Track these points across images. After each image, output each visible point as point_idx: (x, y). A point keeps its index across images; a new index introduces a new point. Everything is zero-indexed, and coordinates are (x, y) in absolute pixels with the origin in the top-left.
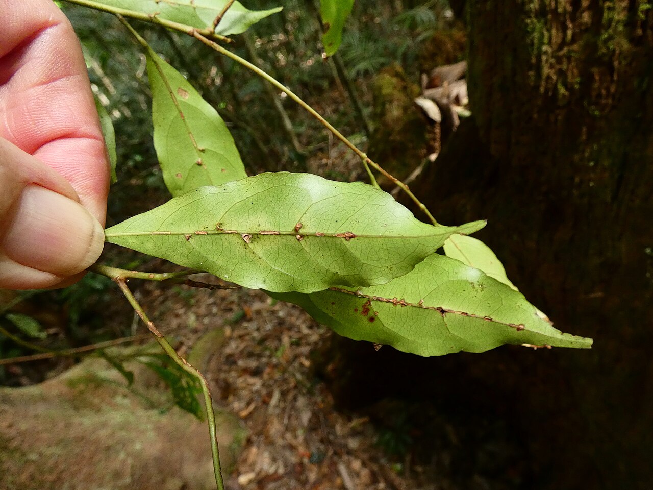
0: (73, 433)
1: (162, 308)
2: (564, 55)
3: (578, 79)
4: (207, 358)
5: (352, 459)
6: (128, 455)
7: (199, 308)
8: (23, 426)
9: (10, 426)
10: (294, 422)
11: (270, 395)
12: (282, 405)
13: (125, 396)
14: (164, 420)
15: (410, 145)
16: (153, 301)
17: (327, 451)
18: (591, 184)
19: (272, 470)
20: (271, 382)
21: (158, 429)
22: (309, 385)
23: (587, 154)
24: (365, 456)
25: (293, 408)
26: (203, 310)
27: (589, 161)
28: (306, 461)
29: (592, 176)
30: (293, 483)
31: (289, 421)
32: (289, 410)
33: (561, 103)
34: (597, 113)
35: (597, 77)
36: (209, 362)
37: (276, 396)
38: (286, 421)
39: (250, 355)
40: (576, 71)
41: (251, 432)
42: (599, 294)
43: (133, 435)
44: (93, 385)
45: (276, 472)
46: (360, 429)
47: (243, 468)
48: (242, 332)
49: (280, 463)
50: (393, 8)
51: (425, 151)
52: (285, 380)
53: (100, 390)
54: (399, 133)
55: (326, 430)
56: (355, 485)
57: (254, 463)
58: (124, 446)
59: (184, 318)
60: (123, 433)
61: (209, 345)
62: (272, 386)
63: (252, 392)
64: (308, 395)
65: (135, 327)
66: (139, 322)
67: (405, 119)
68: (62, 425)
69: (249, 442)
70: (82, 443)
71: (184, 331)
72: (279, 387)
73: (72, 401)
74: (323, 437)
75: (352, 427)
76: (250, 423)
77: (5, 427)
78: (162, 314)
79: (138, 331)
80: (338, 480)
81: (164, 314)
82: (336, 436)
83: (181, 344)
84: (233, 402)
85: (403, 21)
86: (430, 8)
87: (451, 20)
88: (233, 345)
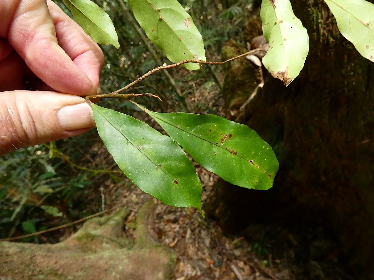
0: (87, 264)
1: (116, 194)
2: (330, 22)
3: (339, 33)
4: (146, 217)
5: (238, 261)
6: (117, 273)
7: (137, 190)
8: (63, 262)
9: (56, 263)
10: (202, 245)
11: (185, 233)
12: (193, 237)
13: (107, 243)
14: (131, 252)
15: (247, 81)
16: (111, 191)
17: (223, 258)
18: (354, 84)
19: (194, 274)
20: (185, 225)
21: (129, 257)
22: (206, 224)
23: (349, 69)
24: (245, 259)
25: (200, 238)
26: (139, 191)
27: (351, 72)
28: (212, 266)
29: (354, 79)
32: (197, 239)
33: (331, 46)
34: (351, 48)
36: (148, 218)
37: (189, 232)
38: (197, 245)
39: (170, 212)
41: (178, 254)
42: (367, 141)
43: (117, 262)
44: (90, 239)
45: (196, 274)
46: (240, 244)
47: (177, 275)
49: (198, 269)
50: (217, 9)
51: (255, 83)
52: (192, 223)
53: (94, 241)
54: (240, 75)
55: (221, 247)
56: (243, 276)
57: (183, 271)
58: (113, 268)
59: (129, 197)
60: (112, 262)
61: (146, 210)
62: (185, 227)
63: (174, 232)
64: (207, 229)
65: (103, 206)
66: (105, 203)
67: (242, 68)
68: (80, 260)
69: (178, 260)
70: (92, 268)
71: (131, 204)
72: (190, 227)
73: (81, 248)
74: (219, 252)
75: (235, 244)
76: (177, 250)
77: (54, 264)
78: (117, 197)
79: (105, 208)
80: (233, 274)
81: (119, 197)
82: (227, 250)
83: (131, 211)
84: (165, 239)
85: (225, 16)
86: (238, 6)
87: (251, 10)
88: (159, 208)
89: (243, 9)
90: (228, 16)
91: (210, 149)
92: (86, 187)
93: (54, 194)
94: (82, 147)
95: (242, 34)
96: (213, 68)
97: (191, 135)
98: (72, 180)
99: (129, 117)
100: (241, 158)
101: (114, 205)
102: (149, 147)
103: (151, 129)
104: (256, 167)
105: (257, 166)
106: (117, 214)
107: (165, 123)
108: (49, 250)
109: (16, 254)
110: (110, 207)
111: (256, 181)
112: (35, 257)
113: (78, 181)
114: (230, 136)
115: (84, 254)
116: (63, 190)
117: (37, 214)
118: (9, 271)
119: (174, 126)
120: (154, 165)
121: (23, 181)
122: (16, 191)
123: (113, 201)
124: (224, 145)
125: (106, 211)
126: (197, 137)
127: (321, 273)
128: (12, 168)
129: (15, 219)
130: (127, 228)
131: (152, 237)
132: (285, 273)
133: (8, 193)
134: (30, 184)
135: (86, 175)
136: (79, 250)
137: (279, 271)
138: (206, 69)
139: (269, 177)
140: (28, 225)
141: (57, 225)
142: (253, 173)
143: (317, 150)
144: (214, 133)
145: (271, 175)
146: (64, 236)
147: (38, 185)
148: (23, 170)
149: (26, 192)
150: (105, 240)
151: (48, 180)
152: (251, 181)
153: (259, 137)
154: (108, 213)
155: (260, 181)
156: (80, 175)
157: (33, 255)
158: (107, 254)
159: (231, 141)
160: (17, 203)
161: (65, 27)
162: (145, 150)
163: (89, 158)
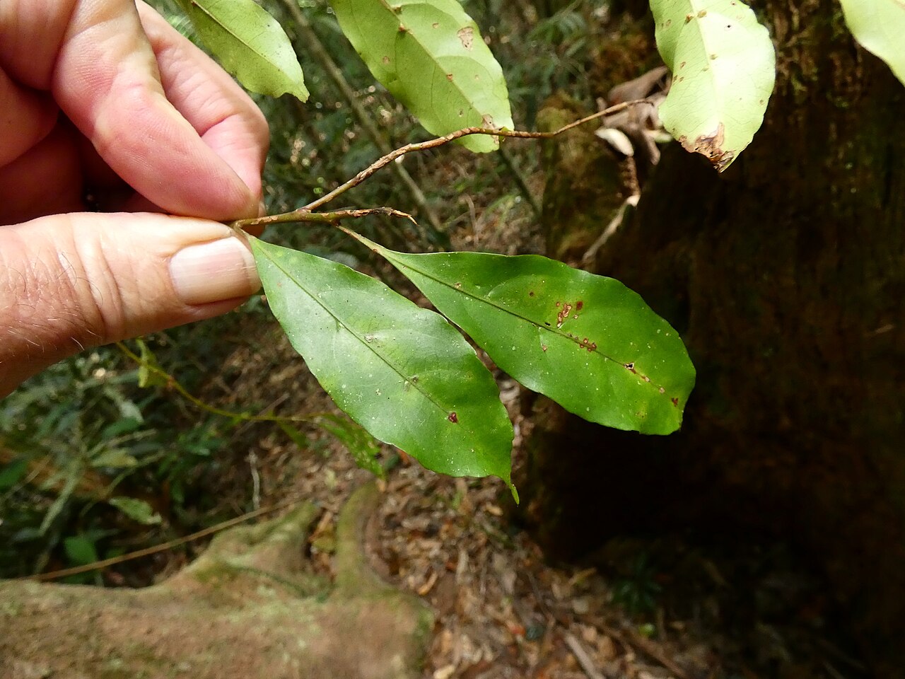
0: (223, 634)
1: (287, 469)
2: (794, 46)
3: (815, 70)
4: (360, 525)
5: (583, 627)
6: (293, 655)
7: (337, 460)
8: (165, 631)
9: (149, 632)
10: (495, 590)
11: (455, 559)
12: (473, 569)
13: (268, 586)
14: (326, 608)
15: (599, 191)
16: (274, 462)
17: (547, 620)
18: (853, 190)
19: (476, 658)
20: (454, 542)
21: (322, 620)
22: (505, 537)
23: (841, 155)
24: (600, 621)
25: (490, 571)
26: (342, 462)
27: (846, 163)
28: (520, 638)
29: (852, 180)
30: (508, 671)
31: (487, 590)
32: (484, 575)
33: (798, 101)
34: (845, 105)
35: (837, 63)
36: (364, 528)
37: (463, 558)
38: (483, 590)
39: (417, 511)
40: (811, 61)
41: (437, 613)
42: (888, 327)
43: (293, 631)
44: (227, 576)
45: (482, 659)
46: (586, 585)
47: (437, 661)
48: (401, 483)
49: (486, 647)
50: (523, 19)
51: (619, 195)
52: (471, 536)
53: (237, 582)
54: (582, 178)
55: (540, 594)
56: (595, 662)
57: (451, 652)
58: (285, 645)
59: (319, 476)
60: (280, 630)
61: (360, 506)
62: (455, 547)
63: (429, 559)
64: (506, 551)
65: (256, 499)
66: (262, 492)
67: (588, 160)
68: (207, 625)
69: (439, 625)
70: (236, 645)
71: (323, 494)
72: (466, 545)
73: (208, 598)
74: (538, 604)
75: (574, 585)
76: (435, 601)
77: (144, 634)
78: (288, 477)
79: (261, 504)
80: (570, 659)
81: (292, 477)
82: (555, 600)
83: (324, 510)
84: (406, 576)
85: (543, 35)
86: (576, 10)
87: (605, 20)
88: (392, 501)
89: (586, 18)
90: (549, 37)
91: (532, 339)
92: (216, 454)
93: (140, 471)
94: (203, 359)
95: (584, 79)
96: (516, 161)
97: (488, 306)
98: (182, 438)
99: (339, 268)
100: (606, 359)
101: (284, 496)
102: (388, 337)
103: (392, 294)
104: (641, 379)
105: (644, 378)
106: (291, 516)
107: (426, 278)
108: (132, 603)
109: (56, 609)
110: (274, 502)
111: (643, 413)
112: (101, 617)
113: (196, 440)
114: (579, 305)
115: (214, 612)
116: (161, 460)
117: (98, 520)
118: (40, 649)
119: (446, 285)
120: (401, 380)
121: (66, 441)
122: (51, 464)
123: (279, 486)
124: (565, 329)
125: (264, 510)
126: (500, 308)
127: (784, 654)
128: (38, 409)
129: (49, 532)
130: (314, 550)
131: (374, 570)
132: (697, 655)
133: (30, 470)
134: (84, 448)
135: (214, 424)
136: (202, 603)
137: (683, 649)
138: (499, 164)
139: (673, 404)
140: (79, 546)
141: (147, 546)
142: (634, 394)
143: (768, 353)
144: (541, 299)
145: (677, 399)
146: (166, 571)
147: (103, 450)
148: (64, 413)
149: (75, 465)
150: (263, 578)
151: (127, 438)
152: (630, 411)
153: (648, 308)
154: (269, 515)
155: (652, 414)
156: (199, 425)
157: (95, 613)
158: (268, 611)
159: (581, 317)
160: (52, 495)
161: (176, 61)
162: (379, 344)
163: (220, 385)
